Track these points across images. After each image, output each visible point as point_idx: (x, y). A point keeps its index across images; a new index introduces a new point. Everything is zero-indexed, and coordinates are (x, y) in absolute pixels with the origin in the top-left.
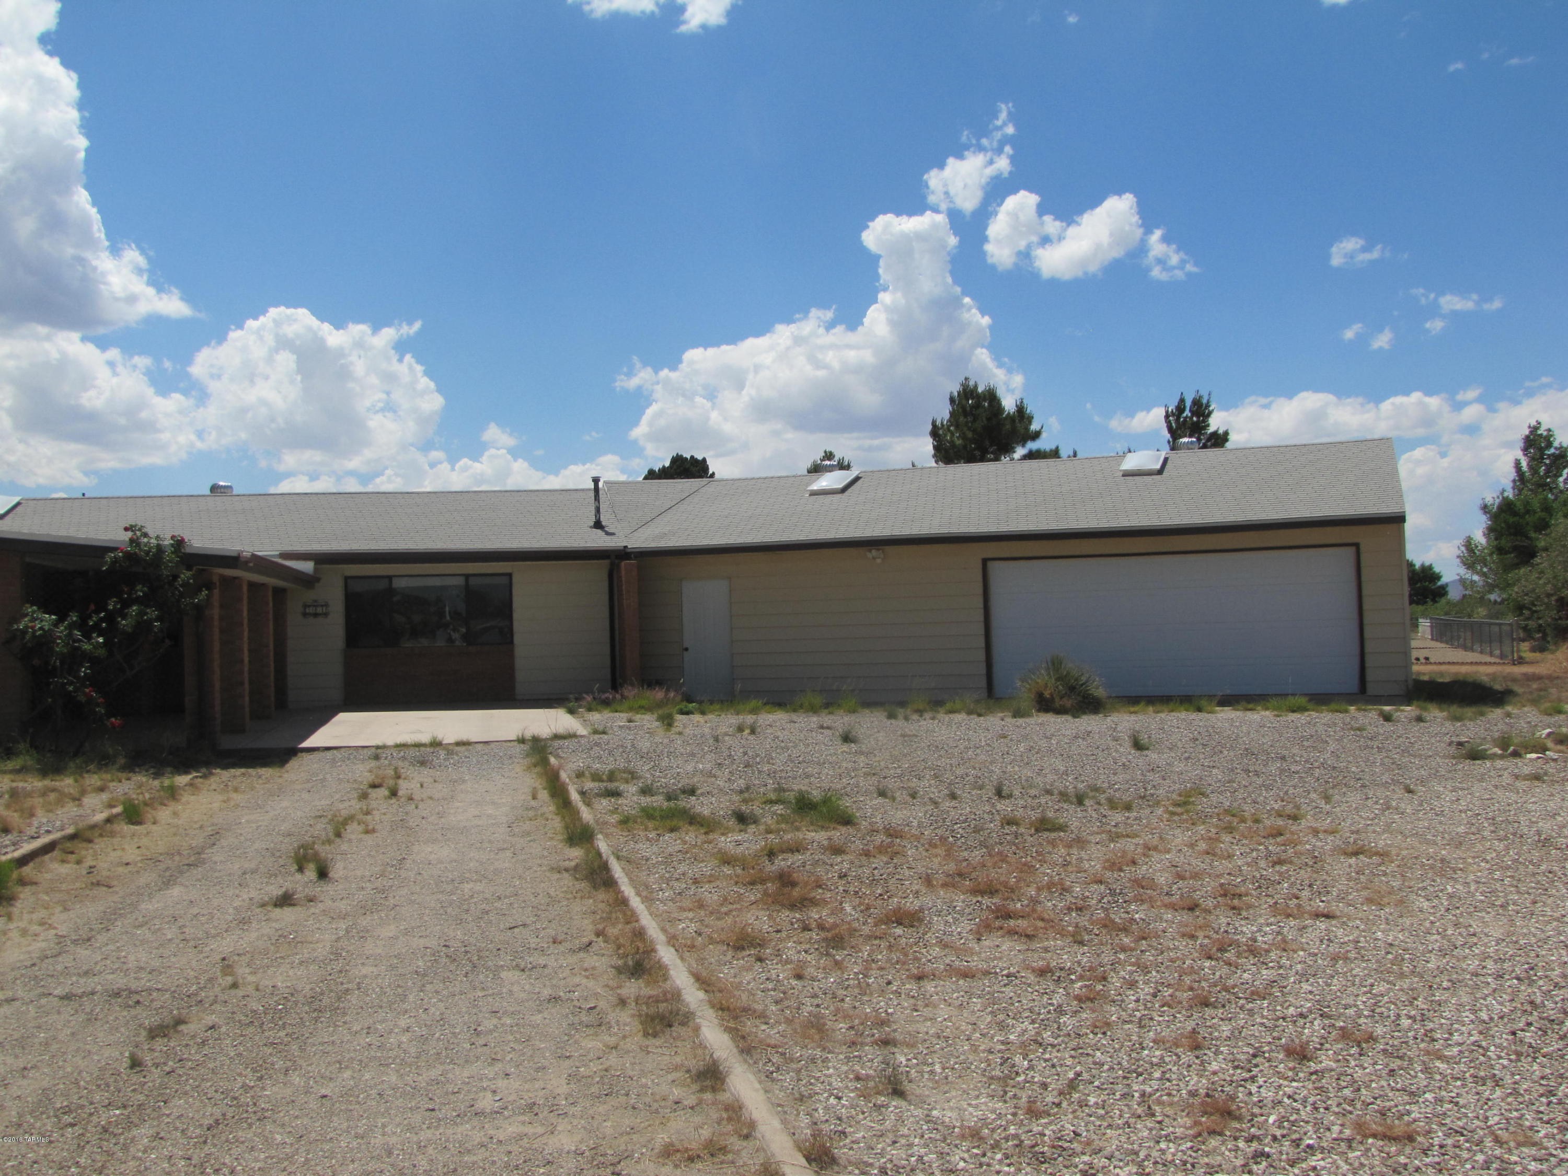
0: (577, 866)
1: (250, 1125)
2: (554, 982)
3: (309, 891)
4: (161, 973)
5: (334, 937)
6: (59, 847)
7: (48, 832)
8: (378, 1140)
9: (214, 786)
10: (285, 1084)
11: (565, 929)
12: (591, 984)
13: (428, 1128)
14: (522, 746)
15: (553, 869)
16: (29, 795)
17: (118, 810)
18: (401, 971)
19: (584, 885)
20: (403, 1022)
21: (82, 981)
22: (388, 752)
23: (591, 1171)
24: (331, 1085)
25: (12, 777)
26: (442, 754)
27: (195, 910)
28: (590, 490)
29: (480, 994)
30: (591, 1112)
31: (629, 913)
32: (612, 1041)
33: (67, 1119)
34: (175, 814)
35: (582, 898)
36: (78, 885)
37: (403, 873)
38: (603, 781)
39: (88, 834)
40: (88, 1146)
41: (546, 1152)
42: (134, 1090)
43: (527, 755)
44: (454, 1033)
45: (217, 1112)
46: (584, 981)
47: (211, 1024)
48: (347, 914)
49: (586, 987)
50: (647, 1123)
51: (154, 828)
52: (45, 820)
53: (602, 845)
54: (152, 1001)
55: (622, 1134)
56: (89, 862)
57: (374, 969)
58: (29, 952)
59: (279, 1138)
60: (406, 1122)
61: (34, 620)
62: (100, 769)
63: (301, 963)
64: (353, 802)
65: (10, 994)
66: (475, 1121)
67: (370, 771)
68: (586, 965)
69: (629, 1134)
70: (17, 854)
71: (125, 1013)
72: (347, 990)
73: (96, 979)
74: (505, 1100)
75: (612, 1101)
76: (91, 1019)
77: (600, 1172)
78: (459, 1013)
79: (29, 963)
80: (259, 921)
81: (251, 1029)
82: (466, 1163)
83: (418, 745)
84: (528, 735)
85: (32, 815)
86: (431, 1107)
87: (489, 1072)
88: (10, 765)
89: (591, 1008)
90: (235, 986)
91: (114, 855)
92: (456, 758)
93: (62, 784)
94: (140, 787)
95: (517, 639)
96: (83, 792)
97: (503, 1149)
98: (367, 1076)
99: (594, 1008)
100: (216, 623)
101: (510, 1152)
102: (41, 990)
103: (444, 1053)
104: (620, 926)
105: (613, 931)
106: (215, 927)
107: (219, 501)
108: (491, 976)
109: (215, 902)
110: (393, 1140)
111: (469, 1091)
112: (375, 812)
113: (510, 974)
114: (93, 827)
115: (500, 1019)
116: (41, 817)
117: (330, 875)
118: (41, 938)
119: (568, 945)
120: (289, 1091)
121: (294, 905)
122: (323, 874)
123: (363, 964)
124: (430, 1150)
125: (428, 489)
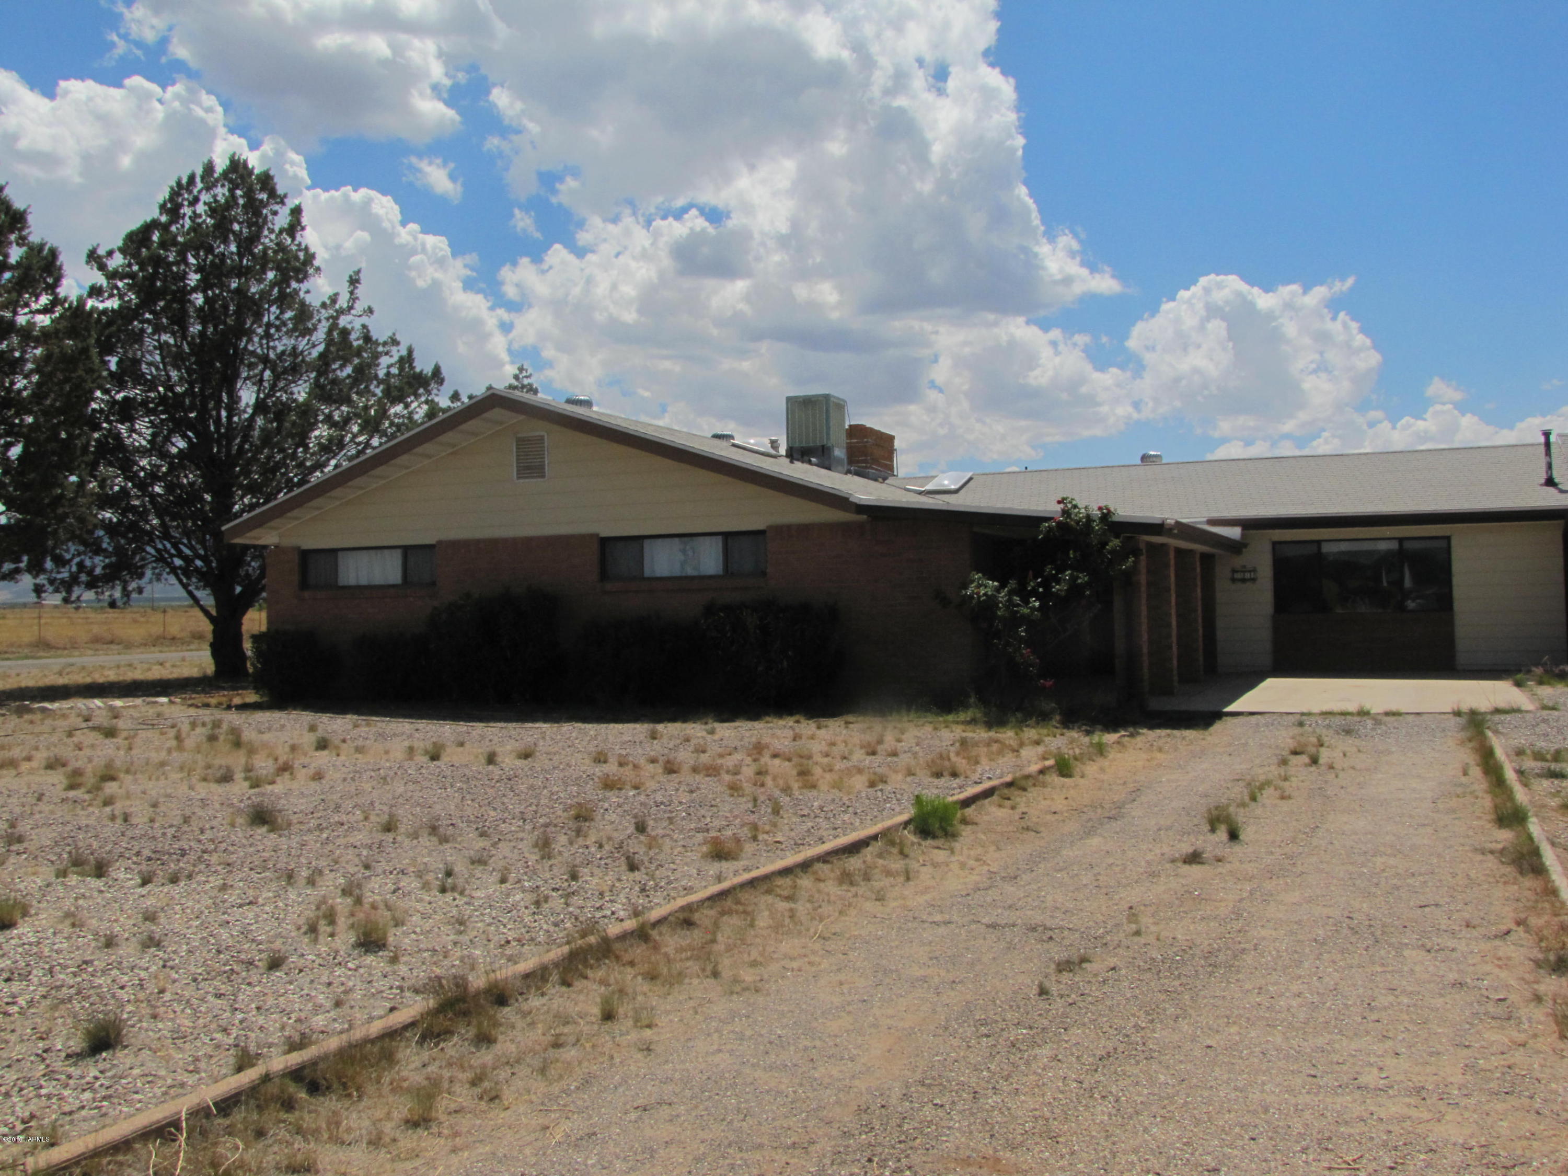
0: (1503, 849)
1: (1138, 1063)
2: (1462, 967)
3: (1219, 852)
4: (1073, 914)
5: (1237, 897)
6: (997, 793)
7: (989, 778)
8: (1255, 1096)
9: (1138, 746)
10: (1174, 1030)
11: (1482, 914)
12: (1503, 974)
13: (1308, 1093)
14: (1458, 719)
15: (1476, 849)
16: (976, 744)
17: (1050, 762)
18: (1300, 937)
19: (1509, 870)
20: (1295, 987)
21: (1006, 913)
22: (1313, 719)
23: (1479, 1169)
24: (1217, 1037)
25: (962, 727)
26: (1370, 723)
27: (1111, 861)
28: (1539, 444)
29: (1379, 969)
30: (1486, 1108)
31: (1558, 904)
32: (1521, 1037)
33: (983, 1030)
34: (1102, 770)
35: (1505, 883)
36: (1011, 828)
37: (1315, 842)
38: (1547, 761)
39: (1023, 783)
40: (998, 1056)
41: (1429, 1139)
42: (1040, 1015)
43: (1462, 729)
44: (1345, 1005)
45: (1110, 1046)
46: (1497, 971)
47: (1112, 965)
48: (1253, 877)
49: (1498, 976)
50: (1552, 1132)
51: (1082, 781)
52: (987, 768)
53: (1534, 827)
54: (1063, 938)
55: (1520, 1138)
56: (1022, 808)
57: (1274, 933)
58: (965, 883)
59: (1162, 1078)
60: (1286, 1083)
61: (979, 586)
62: (1038, 723)
63: (1203, 919)
64: (1273, 768)
65: (947, 917)
66: (1357, 1094)
67: (1293, 738)
68: (1500, 954)
69: (1529, 1139)
70: (962, 796)
71: (1039, 946)
72: (1244, 950)
73: (1018, 913)
74: (1392, 1079)
75: (1512, 1101)
76: (1010, 947)
77: (1489, 1171)
78: (1354, 985)
79: (964, 893)
80: (1168, 876)
81: (1148, 975)
82: (1342, 1133)
83: (1344, 714)
84: (1465, 708)
85: (977, 763)
86: (1312, 1073)
87: (1378, 1048)
88: (962, 716)
89: (1500, 1000)
90: (1138, 933)
91: (1044, 803)
92: (1384, 728)
93: (1004, 736)
94: (1071, 743)
95: (1457, 605)
96: (1022, 745)
97: (1382, 1127)
98: (1253, 1034)
99: (1504, 1000)
100: (1143, 589)
101: (1390, 1132)
102: (972, 917)
103: (1333, 1021)
104: (1546, 918)
105: (1534, 921)
106: (1127, 877)
107: (1149, 470)
108: (1393, 953)
109: (1130, 854)
110: (1270, 1099)
111: (1354, 1064)
112: (1293, 779)
113: (1414, 953)
114: (1027, 777)
115: (1397, 997)
116: (985, 764)
117: (1241, 837)
118: (975, 872)
119: (1482, 930)
120: (1176, 1037)
121: (1202, 863)
122: (1234, 836)
123: (1263, 926)
124: (1307, 1114)
125: (1368, 450)
